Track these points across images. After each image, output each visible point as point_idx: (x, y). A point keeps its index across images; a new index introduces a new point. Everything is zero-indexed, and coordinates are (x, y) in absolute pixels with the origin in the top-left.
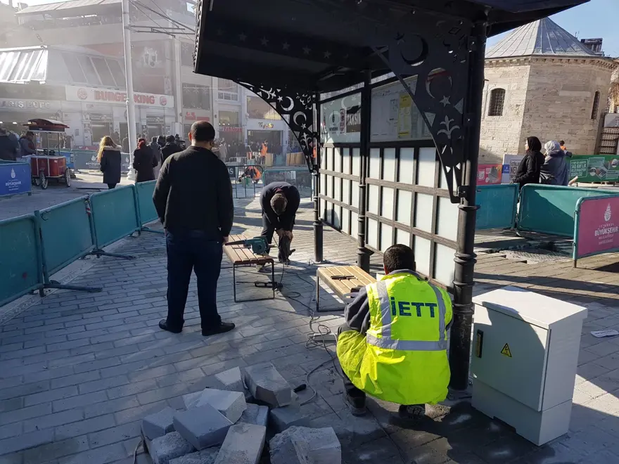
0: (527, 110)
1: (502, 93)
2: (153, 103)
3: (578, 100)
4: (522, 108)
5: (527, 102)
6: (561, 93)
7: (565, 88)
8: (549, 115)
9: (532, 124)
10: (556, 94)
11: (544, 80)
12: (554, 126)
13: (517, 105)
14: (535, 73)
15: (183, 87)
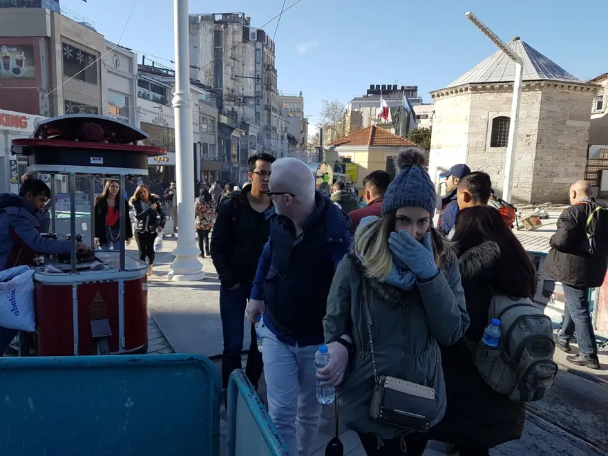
0: (539, 141)
1: (506, 121)
2: (25, 127)
3: (582, 131)
4: (534, 139)
5: (540, 131)
6: (569, 123)
7: (572, 118)
8: (559, 145)
9: (543, 156)
10: (564, 123)
11: (555, 108)
12: (563, 159)
13: (527, 136)
14: (546, 100)
15: (66, 106)
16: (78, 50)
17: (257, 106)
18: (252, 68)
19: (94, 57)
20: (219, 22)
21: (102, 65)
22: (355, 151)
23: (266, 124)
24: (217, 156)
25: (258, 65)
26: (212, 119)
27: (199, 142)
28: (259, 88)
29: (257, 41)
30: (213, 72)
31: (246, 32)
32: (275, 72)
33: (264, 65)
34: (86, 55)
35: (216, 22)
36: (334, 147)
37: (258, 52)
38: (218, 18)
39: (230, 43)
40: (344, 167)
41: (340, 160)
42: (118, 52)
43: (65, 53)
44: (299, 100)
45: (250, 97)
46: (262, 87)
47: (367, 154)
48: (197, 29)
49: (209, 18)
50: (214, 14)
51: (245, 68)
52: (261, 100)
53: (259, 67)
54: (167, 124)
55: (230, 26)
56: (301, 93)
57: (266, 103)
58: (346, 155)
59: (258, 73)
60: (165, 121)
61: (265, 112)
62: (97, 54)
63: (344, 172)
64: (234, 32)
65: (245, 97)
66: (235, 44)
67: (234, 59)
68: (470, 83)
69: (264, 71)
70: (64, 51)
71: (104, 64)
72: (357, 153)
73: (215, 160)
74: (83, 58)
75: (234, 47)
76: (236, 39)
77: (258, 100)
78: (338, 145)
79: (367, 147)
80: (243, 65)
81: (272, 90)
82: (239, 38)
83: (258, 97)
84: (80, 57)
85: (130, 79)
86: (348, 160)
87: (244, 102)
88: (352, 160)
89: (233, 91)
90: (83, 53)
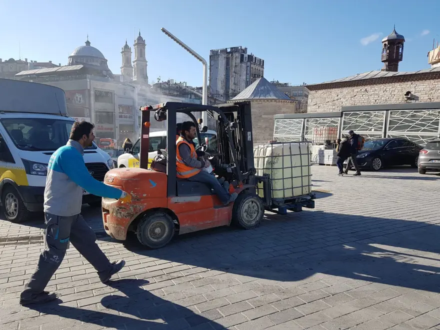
18: (244, 77)
20: (229, 53)
25: (248, 75)
29: (248, 61)
30: (225, 81)
31: (242, 56)
34: (107, 93)
35: (227, 53)
37: (248, 68)
38: (229, 50)
39: (234, 64)
48: (218, 57)
49: (224, 51)
50: (226, 49)
55: (234, 54)
59: (248, 80)
62: (113, 91)
64: (236, 58)
66: (237, 64)
67: (236, 73)
70: (96, 93)
75: (236, 66)
76: (237, 62)
80: (240, 76)
82: (239, 60)
84: (104, 94)
89: (234, 91)
90: (105, 92)
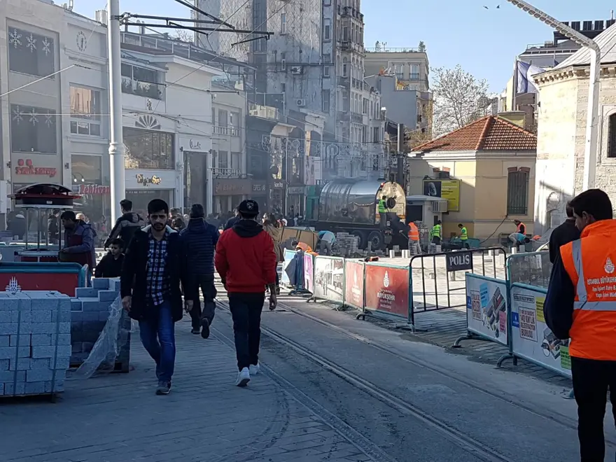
15: (12, 112)
16: (28, 34)
17: (325, 80)
18: (316, 15)
19: (50, 40)
21: (62, 51)
22: (455, 160)
23: (341, 109)
24: (244, 172)
25: (326, 9)
26: (237, 111)
27: (210, 151)
28: (328, 49)
32: (360, 17)
33: (337, 9)
34: (39, 38)
36: (423, 154)
40: (438, 186)
41: (432, 175)
42: (84, 29)
43: (12, 41)
44: (418, 59)
45: (314, 65)
46: (335, 47)
47: (474, 163)
51: (304, 14)
52: (331, 70)
53: (329, 12)
54: (159, 127)
56: (422, 46)
57: (342, 74)
58: (440, 166)
59: (327, 23)
60: (155, 122)
61: (340, 88)
62: (53, 36)
63: (439, 195)
65: (303, 66)
68: (574, 65)
69: (338, 17)
70: (10, 38)
71: (65, 49)
72: (458, 163)
73: (240, 177)
74: (36, 44)
77: (327, 69)
78: (428, 151)
79: (473, 153)
80: (301, 10)
81: (353, 51)
83: (328, 63)
84: (31, 43)
85: (102, 65)
86: (445, 175)
87: (302, 73)
88: (451, 174)
89: (283, 55)
90: (35, 36)
